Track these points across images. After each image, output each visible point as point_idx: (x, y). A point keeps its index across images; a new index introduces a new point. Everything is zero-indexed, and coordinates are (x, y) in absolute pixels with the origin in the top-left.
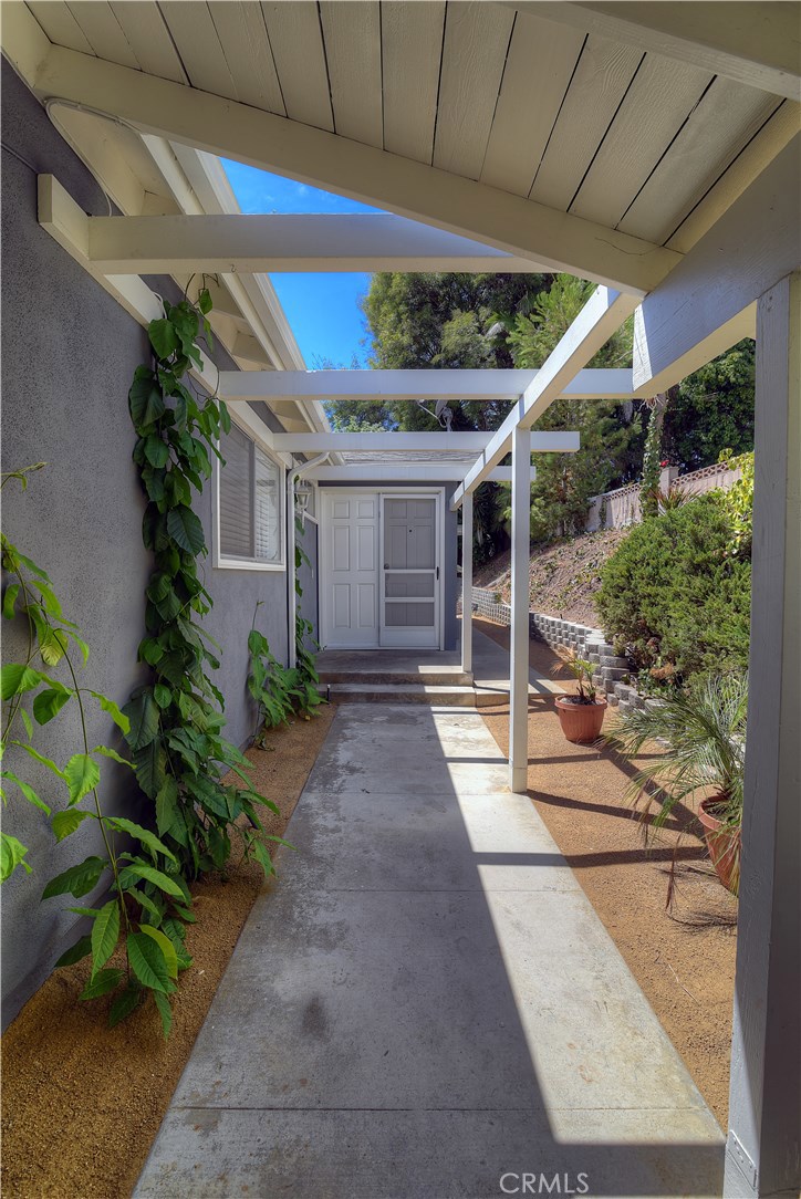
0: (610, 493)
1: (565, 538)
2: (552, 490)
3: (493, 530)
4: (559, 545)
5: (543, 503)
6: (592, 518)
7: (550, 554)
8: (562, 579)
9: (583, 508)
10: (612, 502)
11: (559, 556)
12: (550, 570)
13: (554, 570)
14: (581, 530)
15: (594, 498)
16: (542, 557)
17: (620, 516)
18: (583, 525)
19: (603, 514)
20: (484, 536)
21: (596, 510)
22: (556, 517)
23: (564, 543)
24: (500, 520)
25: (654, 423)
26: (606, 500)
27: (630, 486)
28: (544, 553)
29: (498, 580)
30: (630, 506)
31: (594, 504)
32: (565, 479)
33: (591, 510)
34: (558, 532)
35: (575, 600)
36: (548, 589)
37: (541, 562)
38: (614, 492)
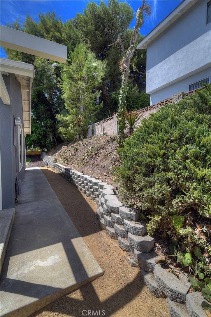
0: (95, 124)
1: (80, 139)
2: (76, 122)
3: (56, 137)
4: (78, 141)
5: (72, 126)
6: (89, 132)
7: (75, 144)
8: (80, 153)
9: (86, 129)
10: (96, 127)
11: (78, 145)
12: (76, 150)
13: (77, 150)
14: (85, 136)
15: (90, 126)
16: (73, 145)
17: (99, 131)
18: (86, 135)
19: (93, 131)
20: (53, 138)
21: (90, 130)
22: (77, 131)
23: (80, 140)
24: (58, 133)
25: (124, 81)
26: (94, 126)
27: (102, 121)
28: (73, 144)
29: (57, 154)
30: (103, 128)
31: (90, 128)
32: (80, 119)
33: (89, 130)
34: (78, 137)
35: (87, 163)
36: (75, 157)
37: (72, 147)
38: (96, 123)
